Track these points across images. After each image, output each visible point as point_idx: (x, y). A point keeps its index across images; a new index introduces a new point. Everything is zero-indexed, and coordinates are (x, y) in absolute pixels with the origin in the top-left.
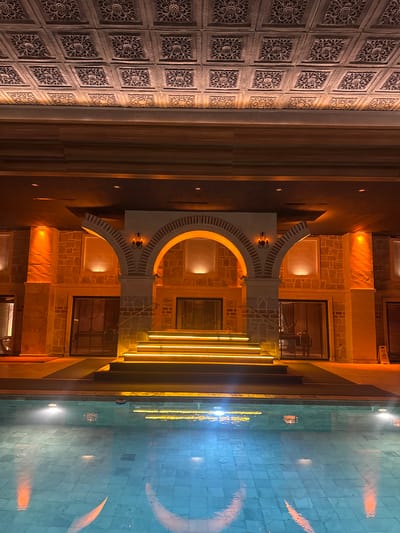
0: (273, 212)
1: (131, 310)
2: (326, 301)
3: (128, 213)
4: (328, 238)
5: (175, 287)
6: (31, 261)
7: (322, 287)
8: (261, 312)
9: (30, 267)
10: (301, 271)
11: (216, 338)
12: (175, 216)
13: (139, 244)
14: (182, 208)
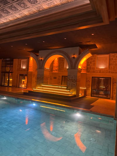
0: (78, 46)
1: (39, 78)
2: (111, 78)
3: (40, 51)
4: (113, 54)
5: (61, 73)
6: (29, 66)
7: (109, 73)
8: (72, 79)
9: (29, 68)
10: (102, 67)
11: (57, 87)
12: (50, 51)
13: (41, 60)
14: (52, 48)
